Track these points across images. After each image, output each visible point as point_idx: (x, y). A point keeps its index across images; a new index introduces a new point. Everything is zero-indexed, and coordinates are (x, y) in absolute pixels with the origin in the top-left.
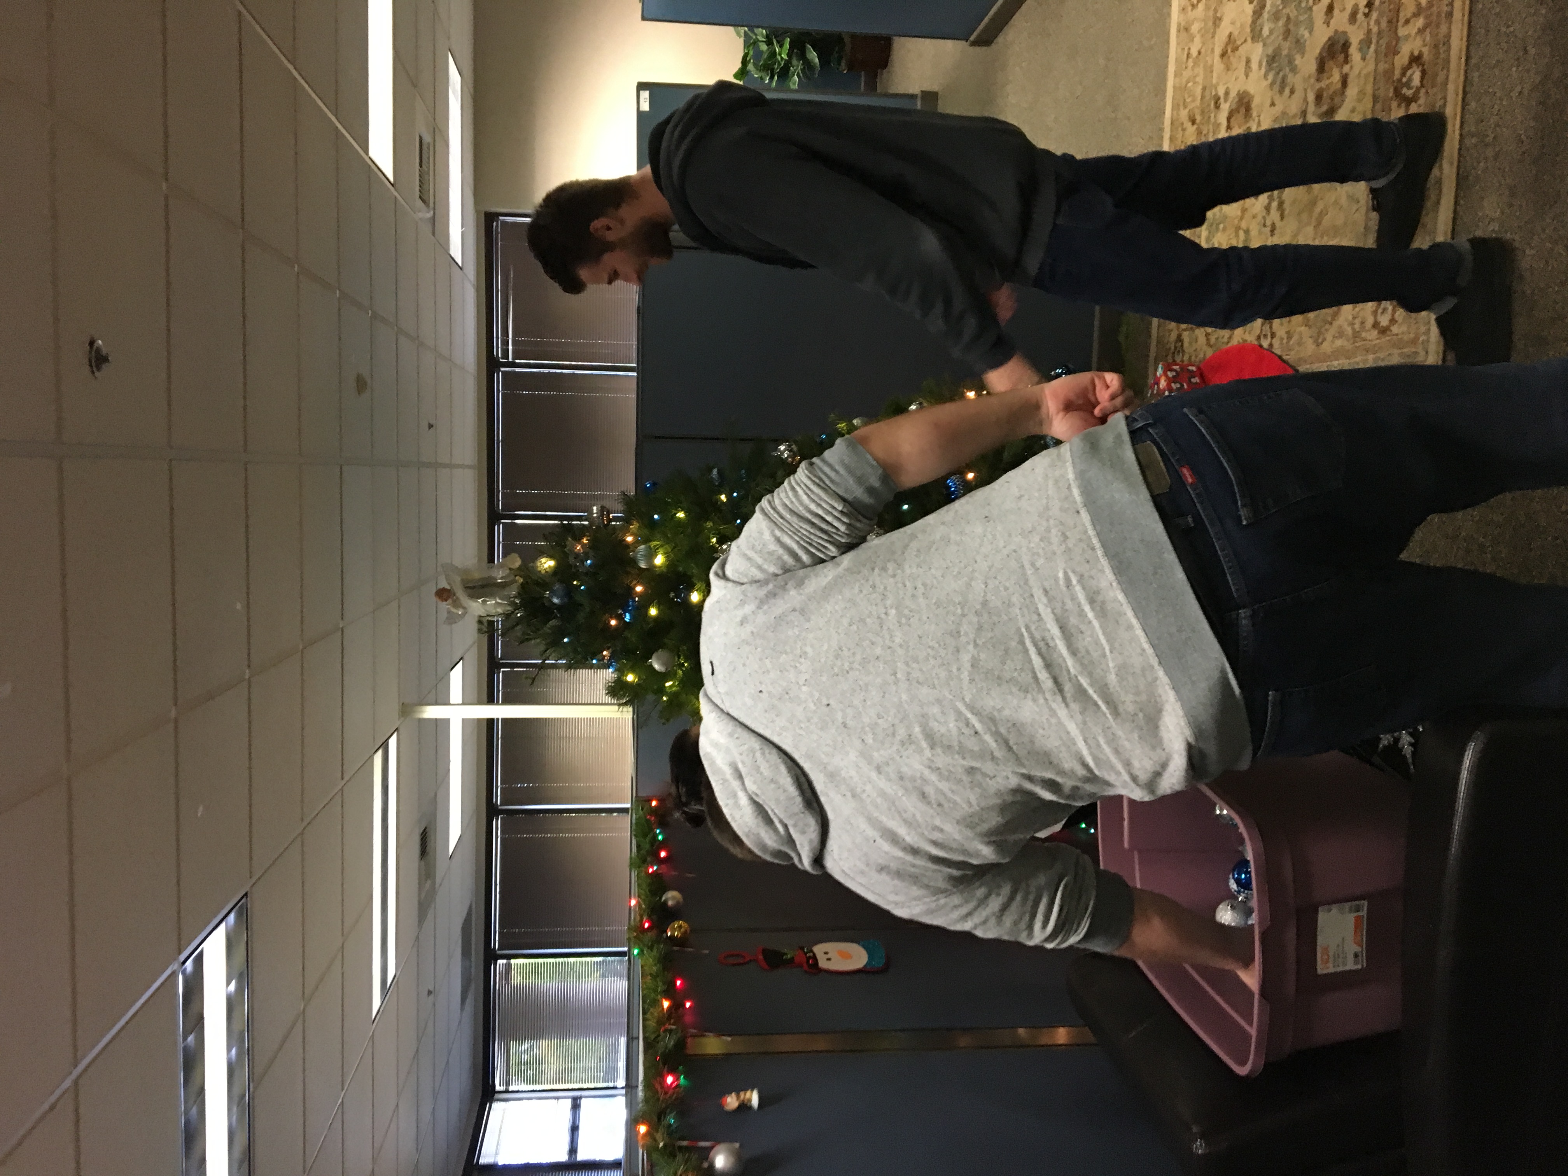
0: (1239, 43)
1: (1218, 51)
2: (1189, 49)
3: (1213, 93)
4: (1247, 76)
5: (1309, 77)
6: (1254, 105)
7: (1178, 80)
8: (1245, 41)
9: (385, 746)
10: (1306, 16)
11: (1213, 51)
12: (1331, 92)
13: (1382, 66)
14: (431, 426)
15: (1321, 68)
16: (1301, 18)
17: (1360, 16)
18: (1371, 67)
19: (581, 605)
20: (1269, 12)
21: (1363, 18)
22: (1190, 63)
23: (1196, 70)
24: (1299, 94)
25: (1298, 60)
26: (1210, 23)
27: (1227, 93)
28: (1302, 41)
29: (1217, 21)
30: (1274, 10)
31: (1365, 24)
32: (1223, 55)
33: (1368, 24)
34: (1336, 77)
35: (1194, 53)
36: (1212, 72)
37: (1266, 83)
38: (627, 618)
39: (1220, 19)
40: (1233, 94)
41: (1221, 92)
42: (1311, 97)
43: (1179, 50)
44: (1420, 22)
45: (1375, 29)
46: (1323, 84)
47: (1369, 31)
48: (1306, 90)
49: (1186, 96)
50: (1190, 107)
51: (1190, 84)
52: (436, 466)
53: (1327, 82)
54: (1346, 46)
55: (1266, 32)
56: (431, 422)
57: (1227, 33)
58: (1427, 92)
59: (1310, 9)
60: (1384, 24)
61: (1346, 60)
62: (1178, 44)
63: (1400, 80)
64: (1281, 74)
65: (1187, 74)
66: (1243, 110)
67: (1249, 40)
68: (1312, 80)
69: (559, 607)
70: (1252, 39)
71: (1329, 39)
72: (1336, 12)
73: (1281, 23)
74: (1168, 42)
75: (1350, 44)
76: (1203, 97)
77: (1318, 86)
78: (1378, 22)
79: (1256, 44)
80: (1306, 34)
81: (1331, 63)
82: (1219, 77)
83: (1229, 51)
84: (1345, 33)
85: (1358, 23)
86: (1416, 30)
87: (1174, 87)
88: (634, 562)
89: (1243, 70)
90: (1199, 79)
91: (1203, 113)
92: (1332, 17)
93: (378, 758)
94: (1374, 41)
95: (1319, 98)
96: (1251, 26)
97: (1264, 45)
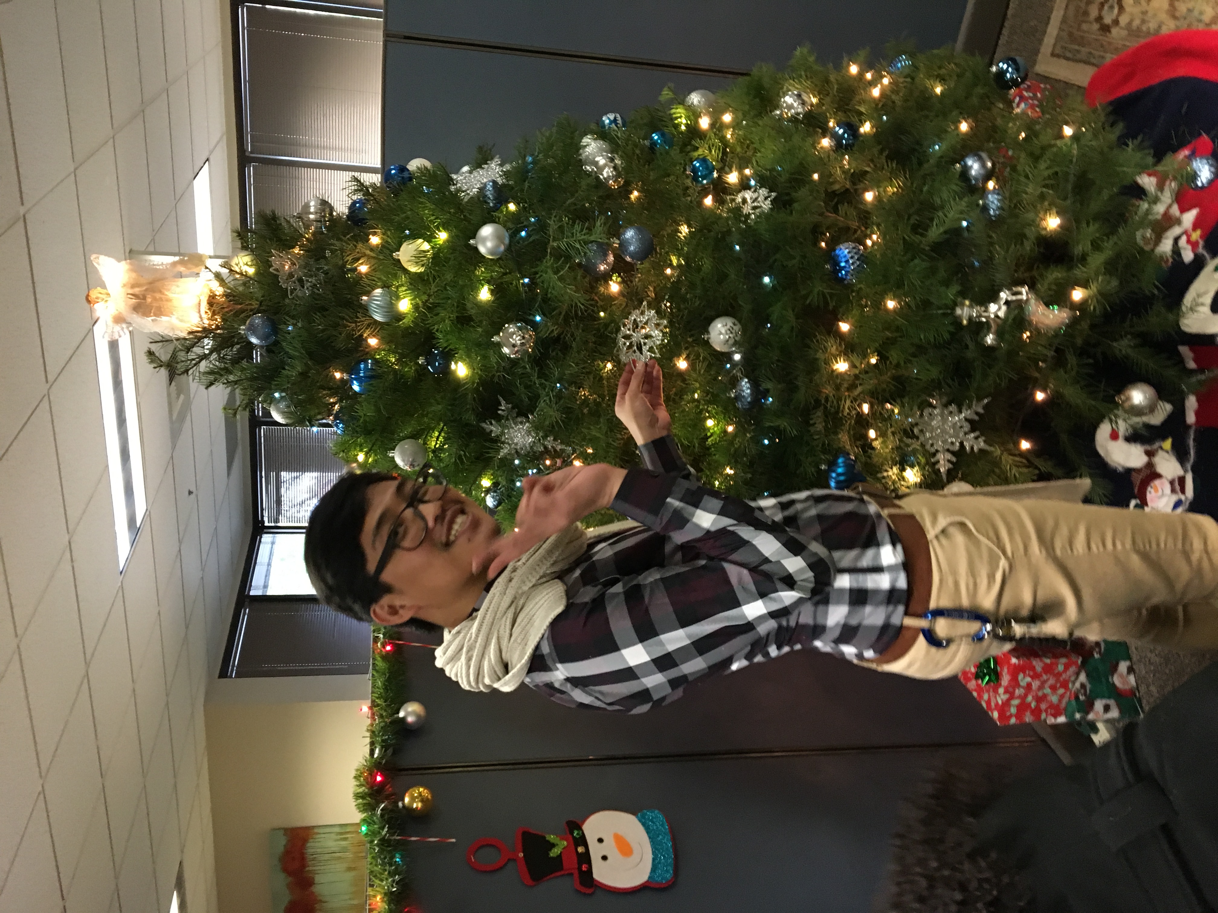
38: (356, 387)
88: (365, 309)
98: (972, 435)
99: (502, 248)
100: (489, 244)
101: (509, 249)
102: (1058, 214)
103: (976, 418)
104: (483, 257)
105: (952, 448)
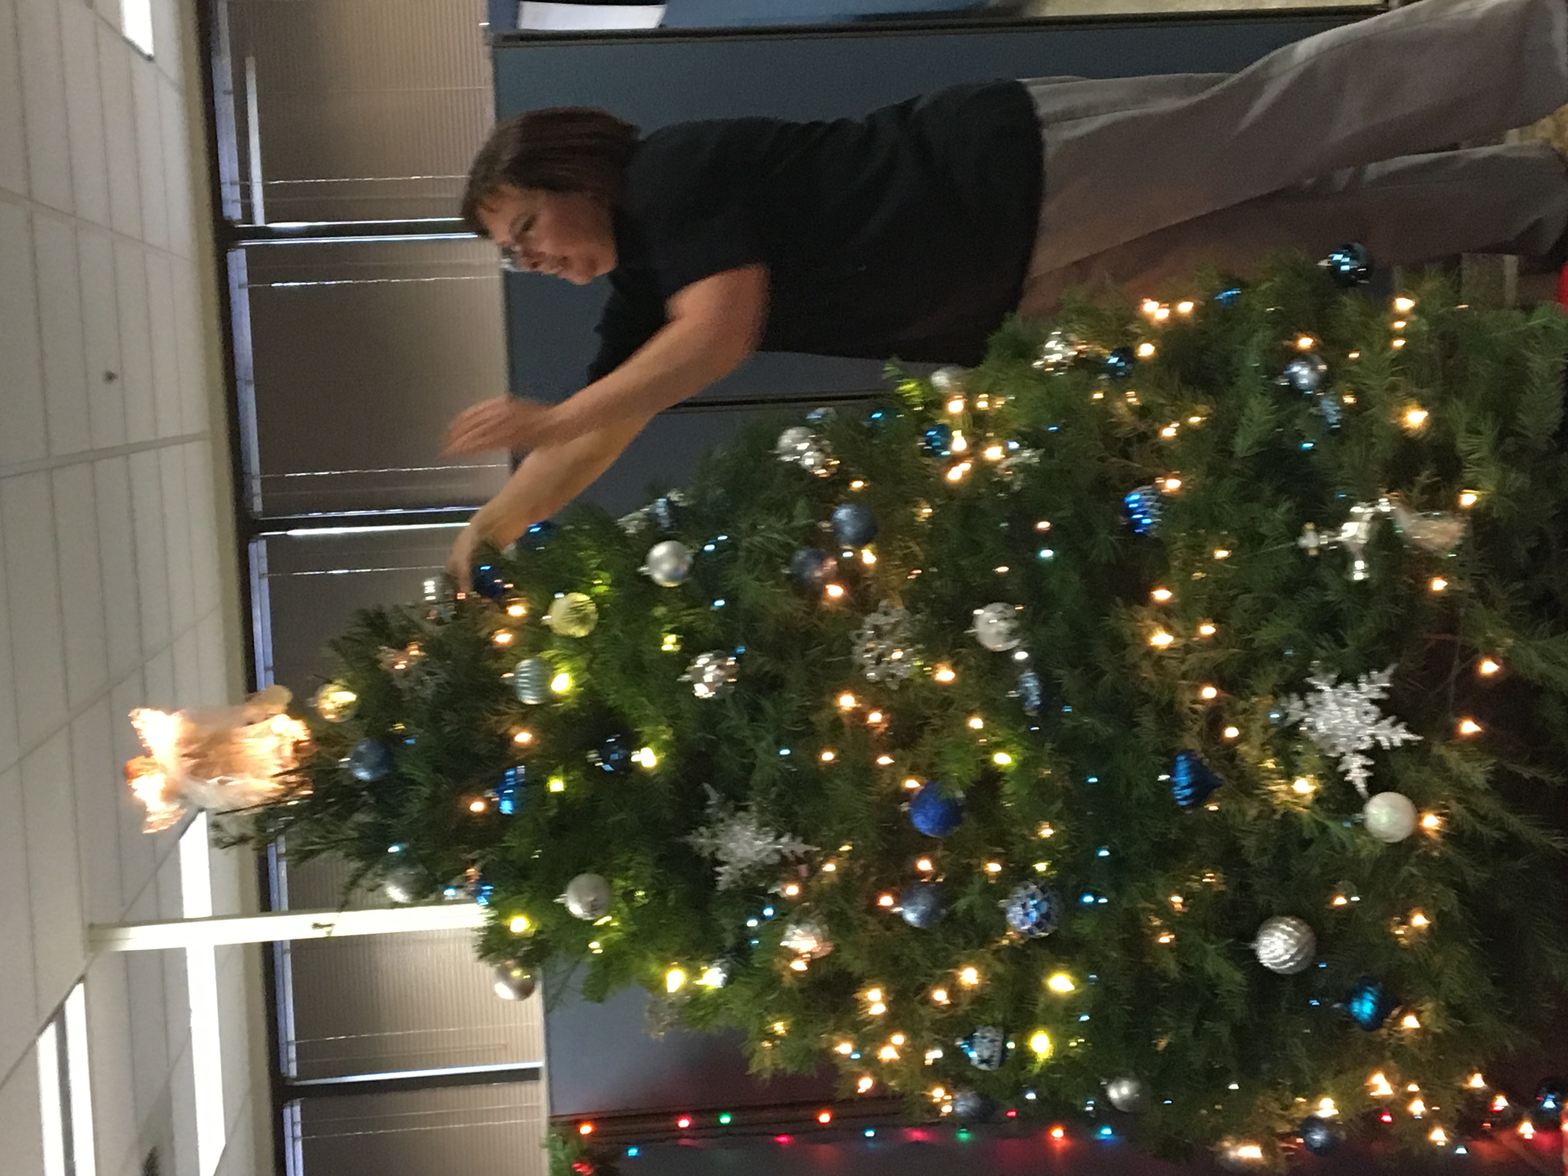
9: (59, 1016)
14: (110, 377)
19: (413, 782)
38: (507, 807)
52: (128, 450)
56: (113, 370)
69: (370, 786)
88: (511, 694)
93: (47, 1041)
98: (1386, 723)
99: (684, 568)
100: (666, 567)
101: (692, 568)
102: (1423, 406)
103: (1384, 696)
104: (660, 588)
105: (1363, 747)
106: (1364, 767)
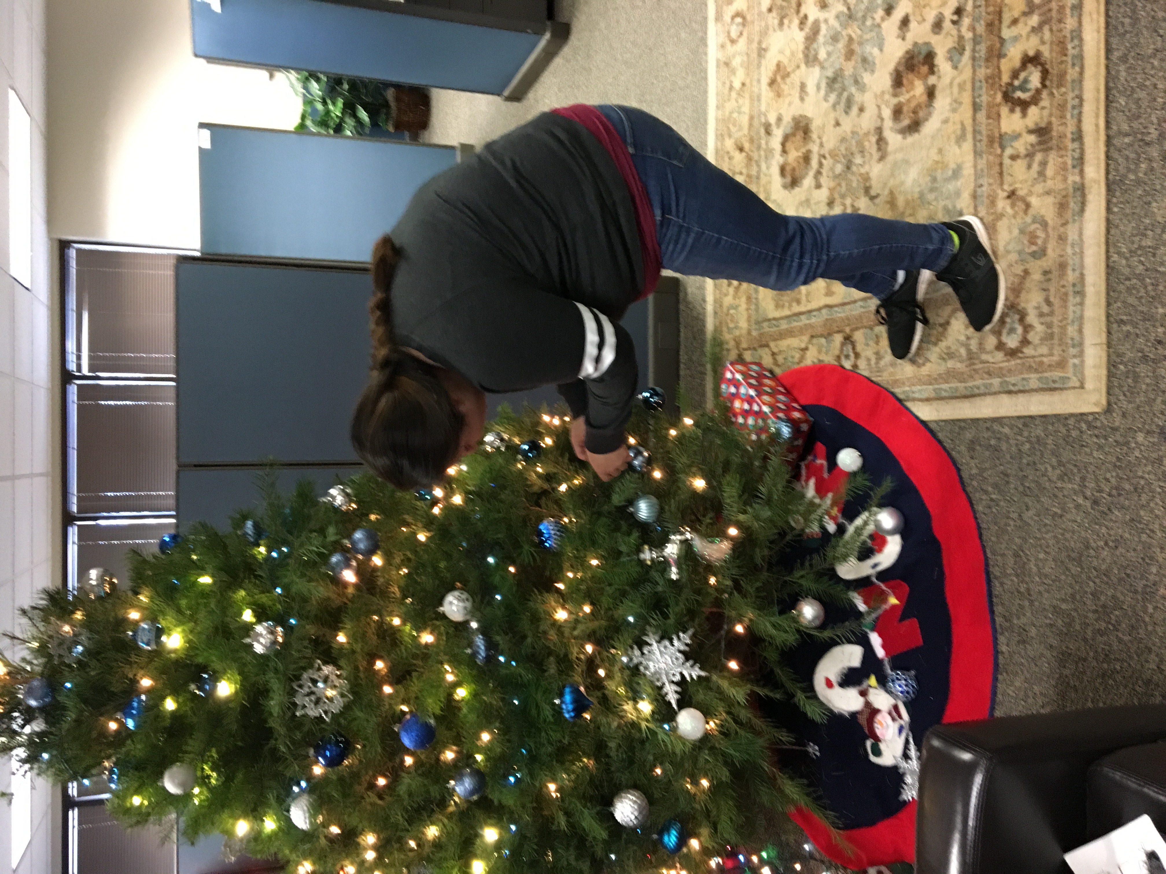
0: (789, 70)
1: (765, 81)
2: (731, 82)
3: (763, 120)
4: (802, 99)
5: (883, 93)
6: (814, 126)
7: (720, 112)
8: (798, 67)
10: (873, 34)
11: (759, 81)
12: (913, 104)
13: (982, 72)
15: (898, 81)
16: (867, 36)
17: (947, 24)
18: (967, 74)
20: (825, 36)
21: (951, 26)
22: (734, 94)
23: (741, 101)
24: (871, 111)
25: (867, 78)
26: (754, 55)
27: (779, 119)
28: (870, 59)
29: (762, 51)
30: (832, 33)
31: (955, 32)
32: (772, 83)
33: (959, 31)
34: (919, 89)
35: (737, 85)
36: (759, 100)
37: (826, 106)
38: (131, 724)
39: (765, 50)
40: (787, 119)
41: (772, 120)
42: (887, 113)
43: (720, 85)
44: (1034, 20)
45: (968, 35)
46: (902, 99)
47: (961, 38)
48: (879, 107)
49: (731, 126)
50: (737, 135)
51: (735, 115)
53: (907, 96)
54: (929, 58)
55: (822, 55)
57: (775, 62)
58: (1052, 94)
59: (879, 26)
60: (981, 28)
61: (932, 70)
62: (718, 79)
63: (1010, 84)
64: (845, 94)
65: (730, 105)
66: (800, 135)
67: (803, 66)
68: (887, 97)
70: (807, 63)
71: (907, 52)
72: (913, 25)
73: (841, 45)
74: (705, 79)
75: (935, 54)
76: (751, 125)
77: (895, 101)
78: (972, 28)
79: (811, 69)
80: (876, 51)
81: (911, 76)
82: (768, 104)
83: (779, 79)
84: (927, 44)
85: (944, 32)
86: (1028, 29)
87: (717, 120)
89: (797, 95)
90: (746, 109)
91: (752, 141)
92: (908, 30)
94: (968, 48)
95: (897, 112)
96: (803, 52)
97: (823, 68)
98: (688, 664)
102: (703, 477)
103: (687, 649)
105: (675, 679)
106: (676, 692)
